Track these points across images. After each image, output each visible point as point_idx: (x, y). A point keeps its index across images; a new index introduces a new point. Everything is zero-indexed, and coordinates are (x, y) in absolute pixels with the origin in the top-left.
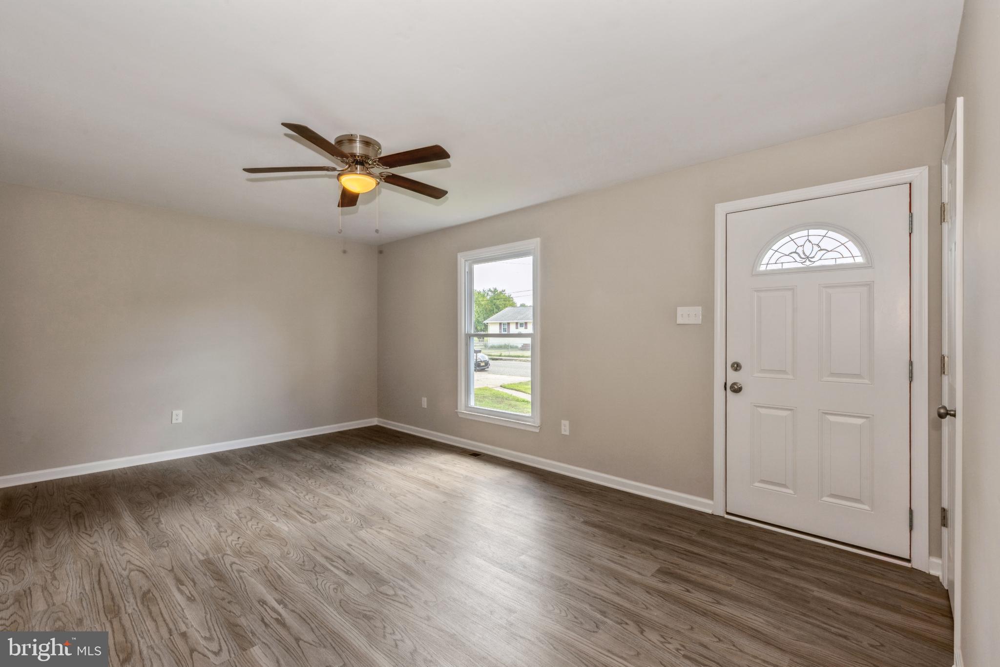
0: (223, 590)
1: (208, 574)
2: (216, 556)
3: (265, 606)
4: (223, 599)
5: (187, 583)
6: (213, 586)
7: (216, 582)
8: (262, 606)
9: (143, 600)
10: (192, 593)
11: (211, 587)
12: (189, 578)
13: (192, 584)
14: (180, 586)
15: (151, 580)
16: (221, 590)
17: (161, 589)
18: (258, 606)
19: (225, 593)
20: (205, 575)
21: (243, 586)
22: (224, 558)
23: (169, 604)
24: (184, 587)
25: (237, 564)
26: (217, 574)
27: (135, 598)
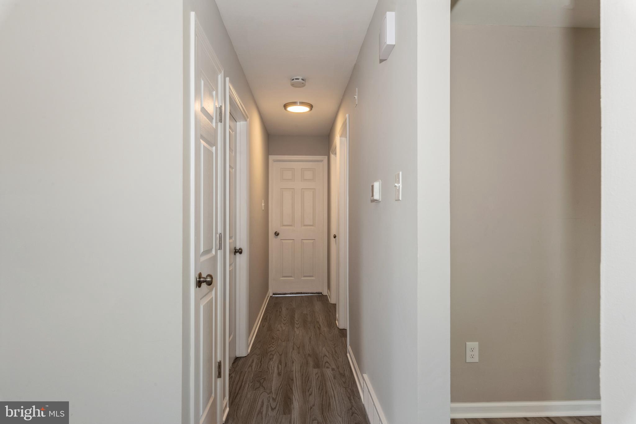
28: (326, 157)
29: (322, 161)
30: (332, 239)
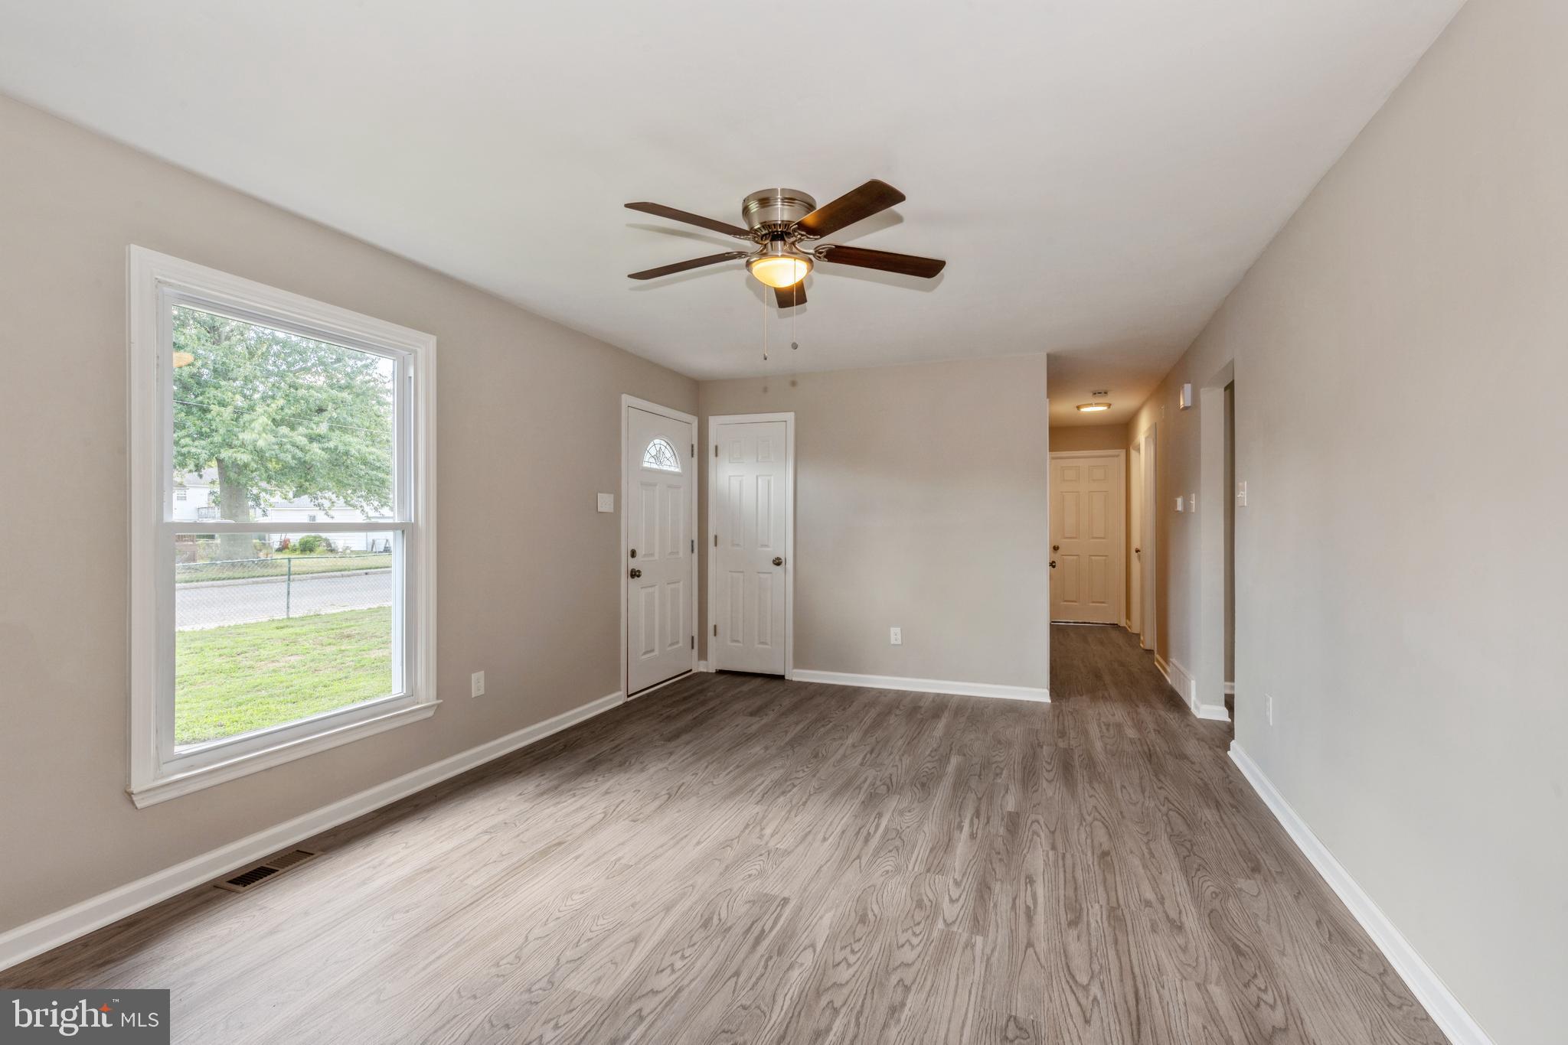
0: (994, 870)
1: (992, 905)
2: (960, 931)
3: (975, 832)
4: (1001, 860)
5: (1023, 907)
6: (999, 882)
7: (992, 886)
8: (977, 833)
9: (1080, 914)
10: (1024, 888)
11: (1002, 882)
12: (1016, 914)
13: (1017, 901)
14: (1032, 908)
15: (1063, 944)
16: (995, 873)
17: (1055, 918)
18: (979, 836)
19: (994, 865)
20: (995, 905)
21: (973, 862)
22: (954, 919)
23: (1054, 888)
24: (1028, 904)
25: (950, 896)
26: (982, 897)
27: (1088, 924)
28: (1124, 451)
29: (1117, 456)
30: (1134, 555)
